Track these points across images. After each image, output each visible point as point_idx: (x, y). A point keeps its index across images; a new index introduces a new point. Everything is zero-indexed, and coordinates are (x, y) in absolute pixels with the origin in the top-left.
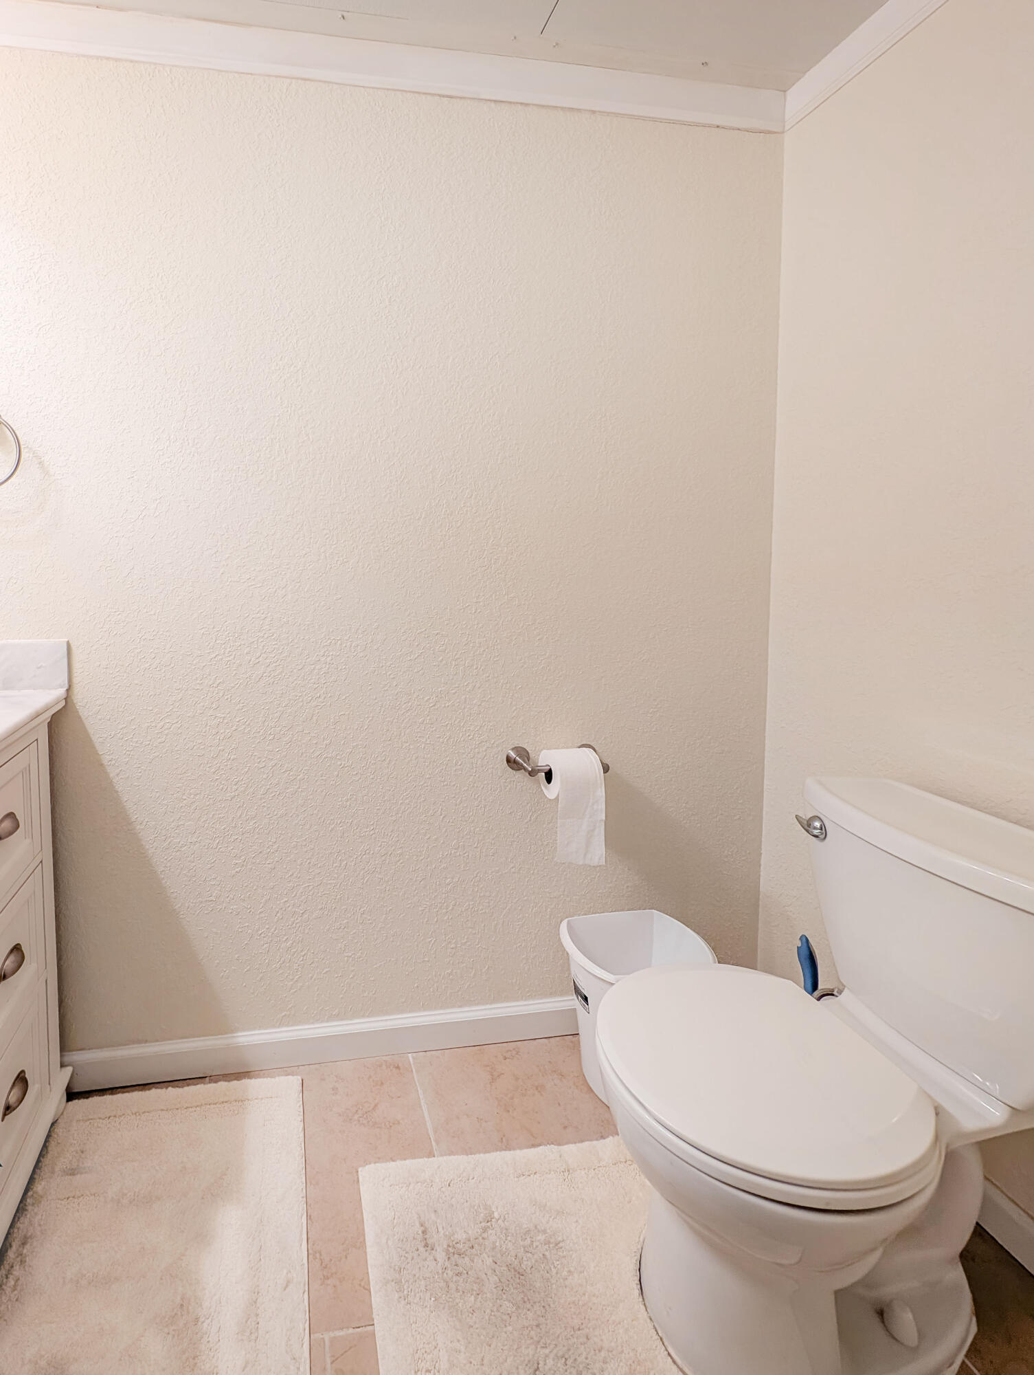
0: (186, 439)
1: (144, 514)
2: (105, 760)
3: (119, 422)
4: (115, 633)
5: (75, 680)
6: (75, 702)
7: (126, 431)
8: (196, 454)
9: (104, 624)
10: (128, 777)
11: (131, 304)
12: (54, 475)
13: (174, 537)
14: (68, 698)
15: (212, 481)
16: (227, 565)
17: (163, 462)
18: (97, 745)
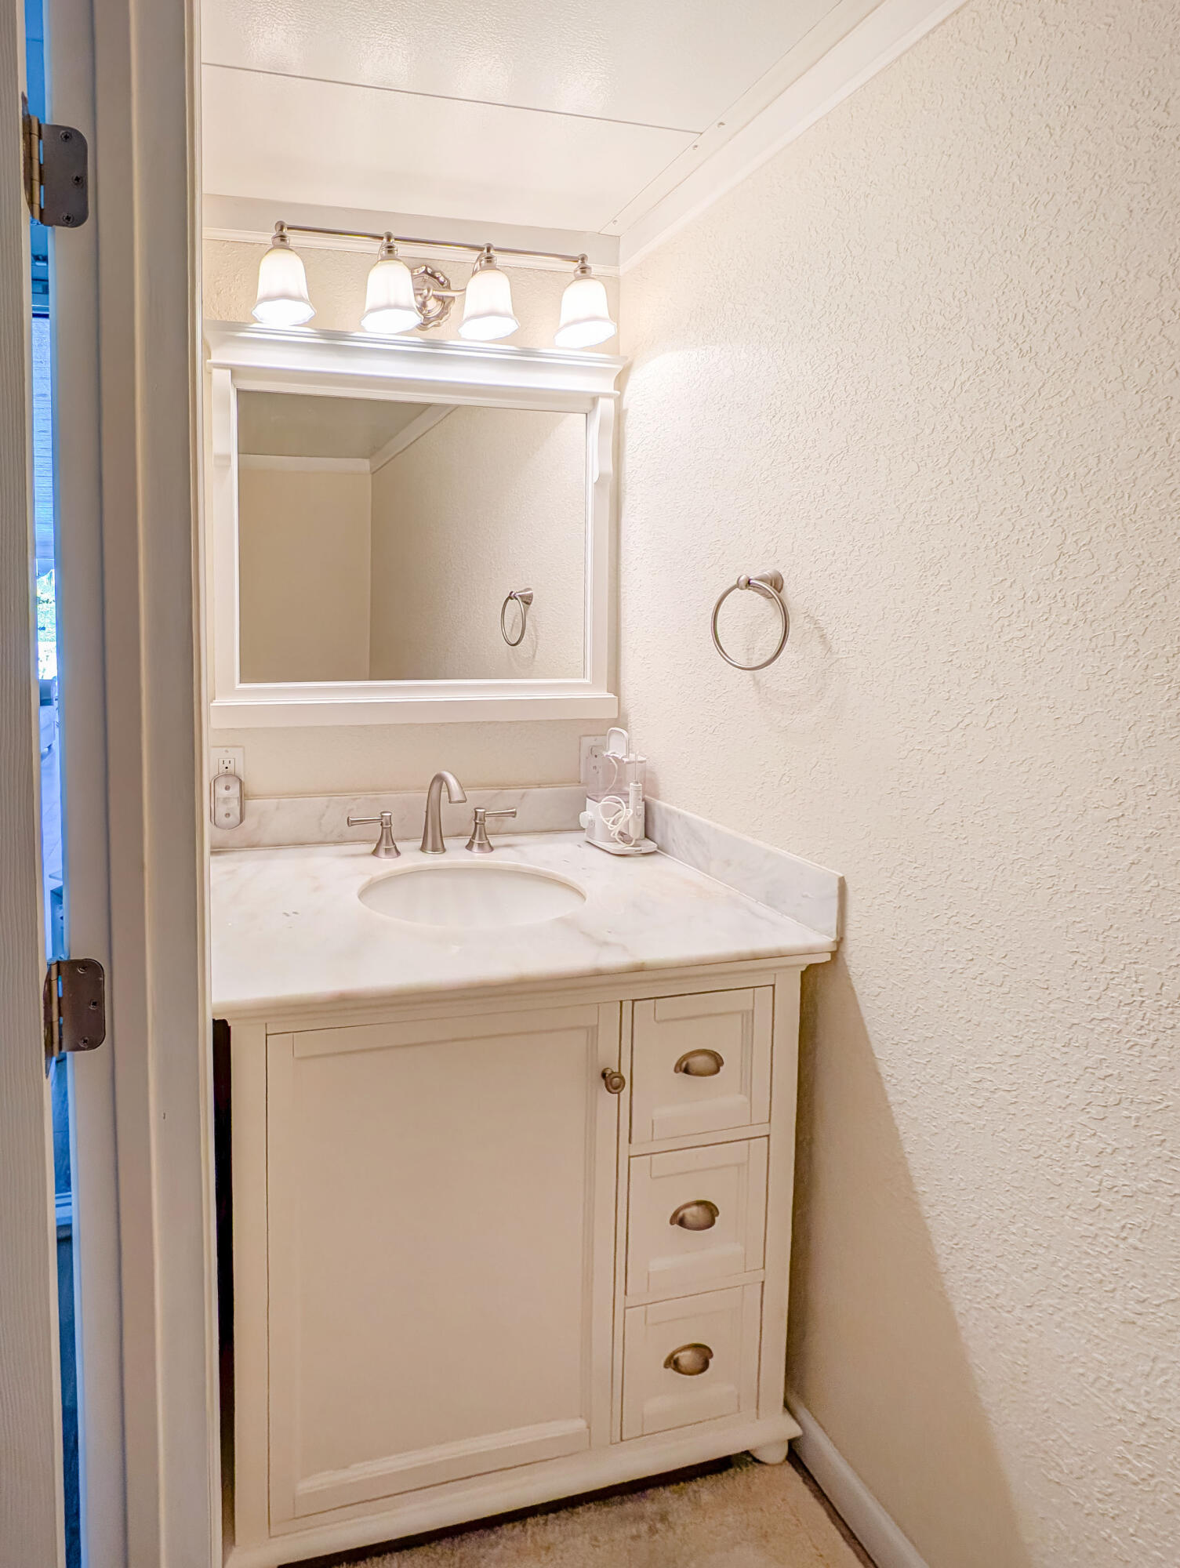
0: (1059, 596)
1: (967, 721)
2: (885, 1069)
3: (932, 575)
4: (909, 893)
5: (851, 934)
6: (848, 963)
7: (942, 589)
8: (1081, 624)
9: (893, 874)
10: (915, 1119)
11: (963, 383)
12: (837, 653)
13: (1023, 769)
14: (836, 952)
15: (1118, 676)
16: (1148, 850)
17: (1010, 636)
18: (874, 1044)
